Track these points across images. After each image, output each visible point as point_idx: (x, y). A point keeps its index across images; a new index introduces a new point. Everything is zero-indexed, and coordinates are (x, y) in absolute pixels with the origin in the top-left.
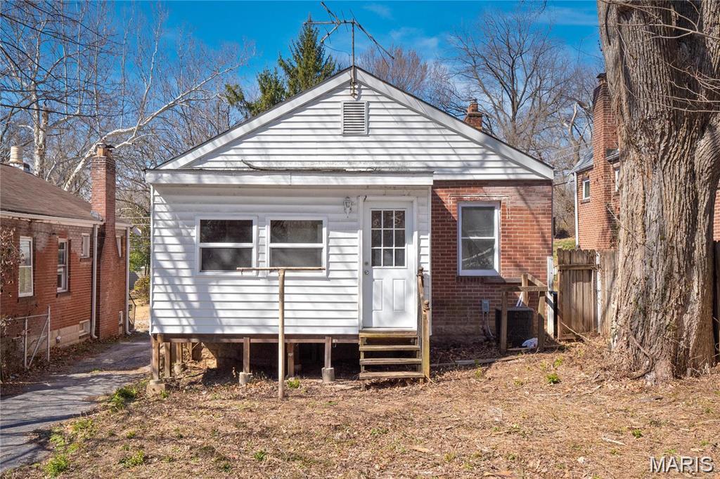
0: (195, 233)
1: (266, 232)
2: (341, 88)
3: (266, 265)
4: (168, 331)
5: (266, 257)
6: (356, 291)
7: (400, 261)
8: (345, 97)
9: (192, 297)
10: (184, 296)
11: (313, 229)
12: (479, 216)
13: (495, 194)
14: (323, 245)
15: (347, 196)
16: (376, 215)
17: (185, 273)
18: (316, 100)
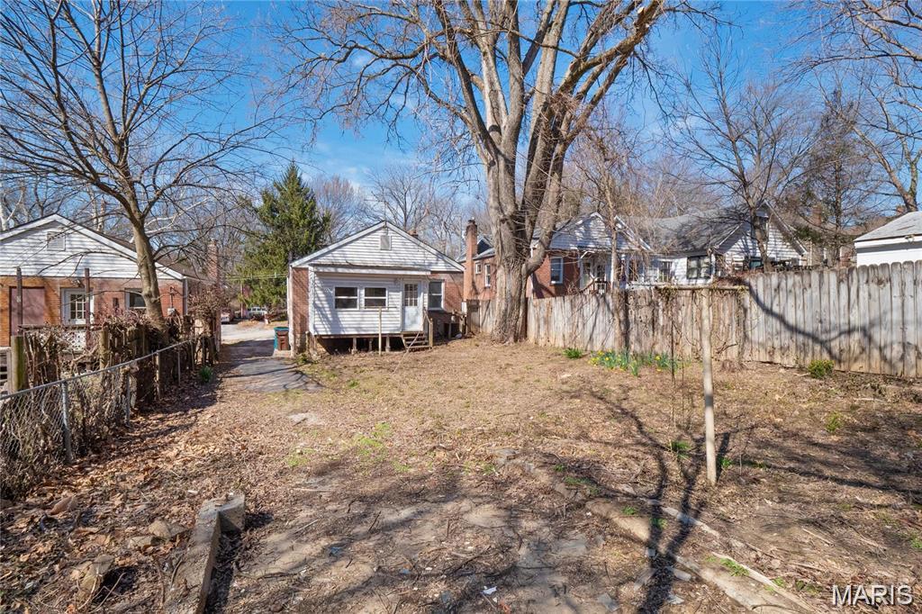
0: (333, 292)
1: (363, 292)
2: (379, 229)
3: (363, 306)
4: (321, 333)
5: (363, 302)
6: (399, 316)
7: (416, 304)
8: (381, 233)
9: (331, 319)
10: (327, 318)
11: (381, 292)
12: (435, 286)
13: (443, 277)
14: (386, 298)
15: (396, 279)
16: (406, 285)
17: (326, 306)
18: (369, 234)
